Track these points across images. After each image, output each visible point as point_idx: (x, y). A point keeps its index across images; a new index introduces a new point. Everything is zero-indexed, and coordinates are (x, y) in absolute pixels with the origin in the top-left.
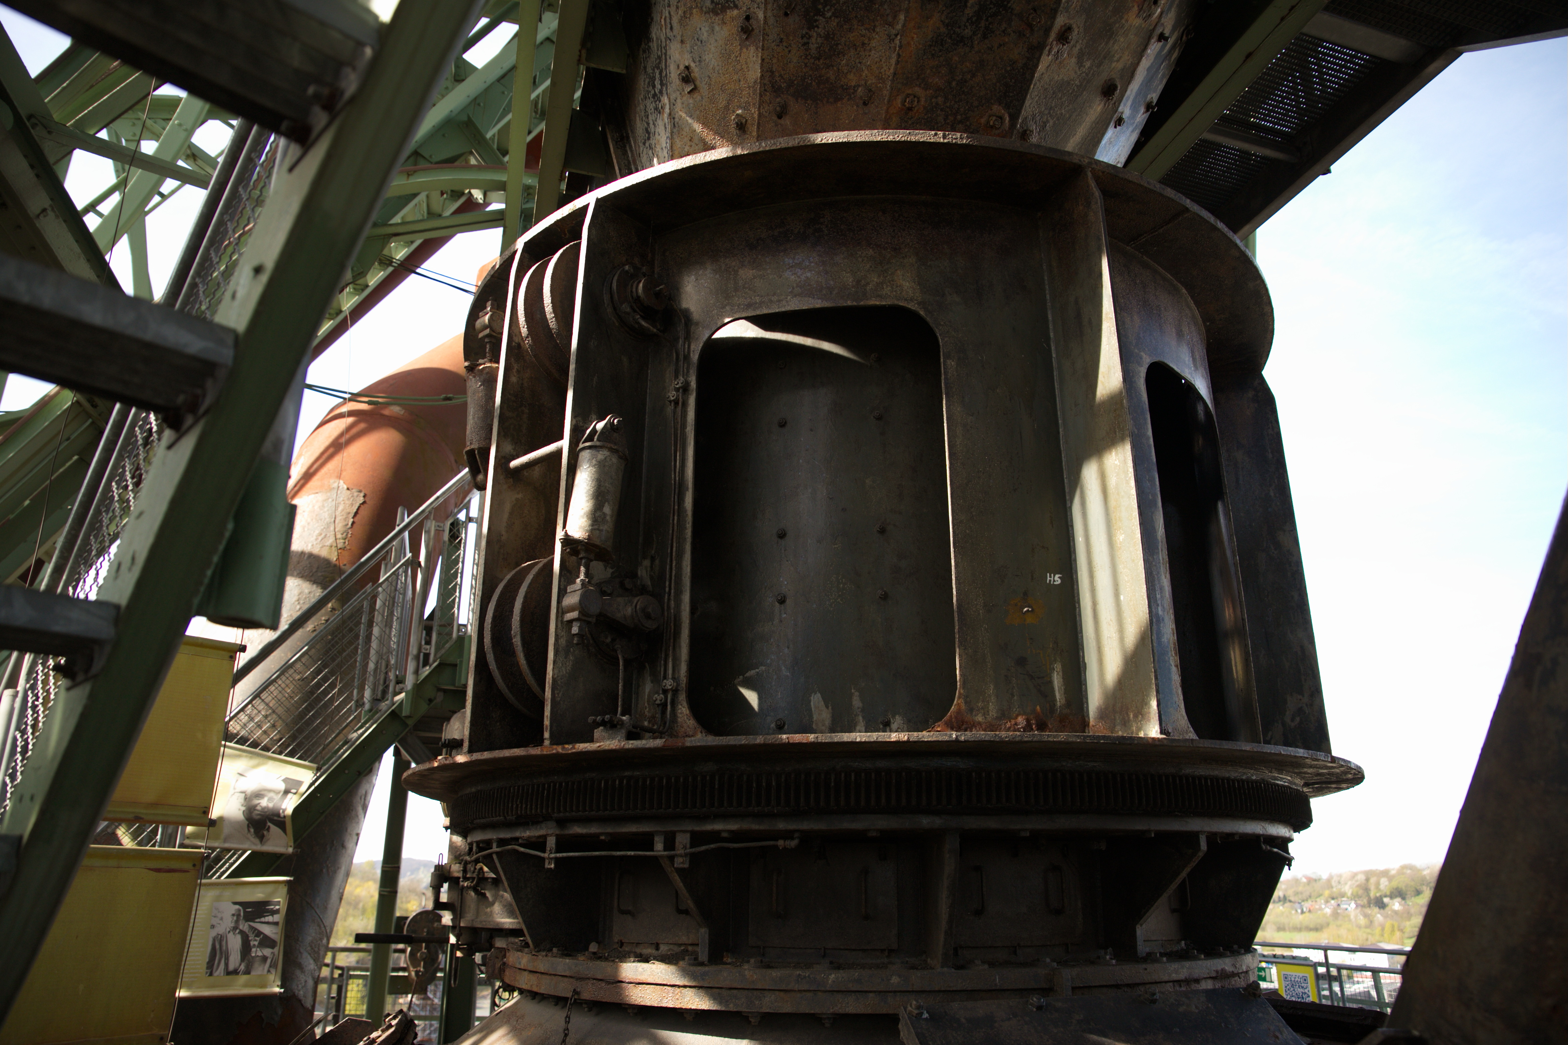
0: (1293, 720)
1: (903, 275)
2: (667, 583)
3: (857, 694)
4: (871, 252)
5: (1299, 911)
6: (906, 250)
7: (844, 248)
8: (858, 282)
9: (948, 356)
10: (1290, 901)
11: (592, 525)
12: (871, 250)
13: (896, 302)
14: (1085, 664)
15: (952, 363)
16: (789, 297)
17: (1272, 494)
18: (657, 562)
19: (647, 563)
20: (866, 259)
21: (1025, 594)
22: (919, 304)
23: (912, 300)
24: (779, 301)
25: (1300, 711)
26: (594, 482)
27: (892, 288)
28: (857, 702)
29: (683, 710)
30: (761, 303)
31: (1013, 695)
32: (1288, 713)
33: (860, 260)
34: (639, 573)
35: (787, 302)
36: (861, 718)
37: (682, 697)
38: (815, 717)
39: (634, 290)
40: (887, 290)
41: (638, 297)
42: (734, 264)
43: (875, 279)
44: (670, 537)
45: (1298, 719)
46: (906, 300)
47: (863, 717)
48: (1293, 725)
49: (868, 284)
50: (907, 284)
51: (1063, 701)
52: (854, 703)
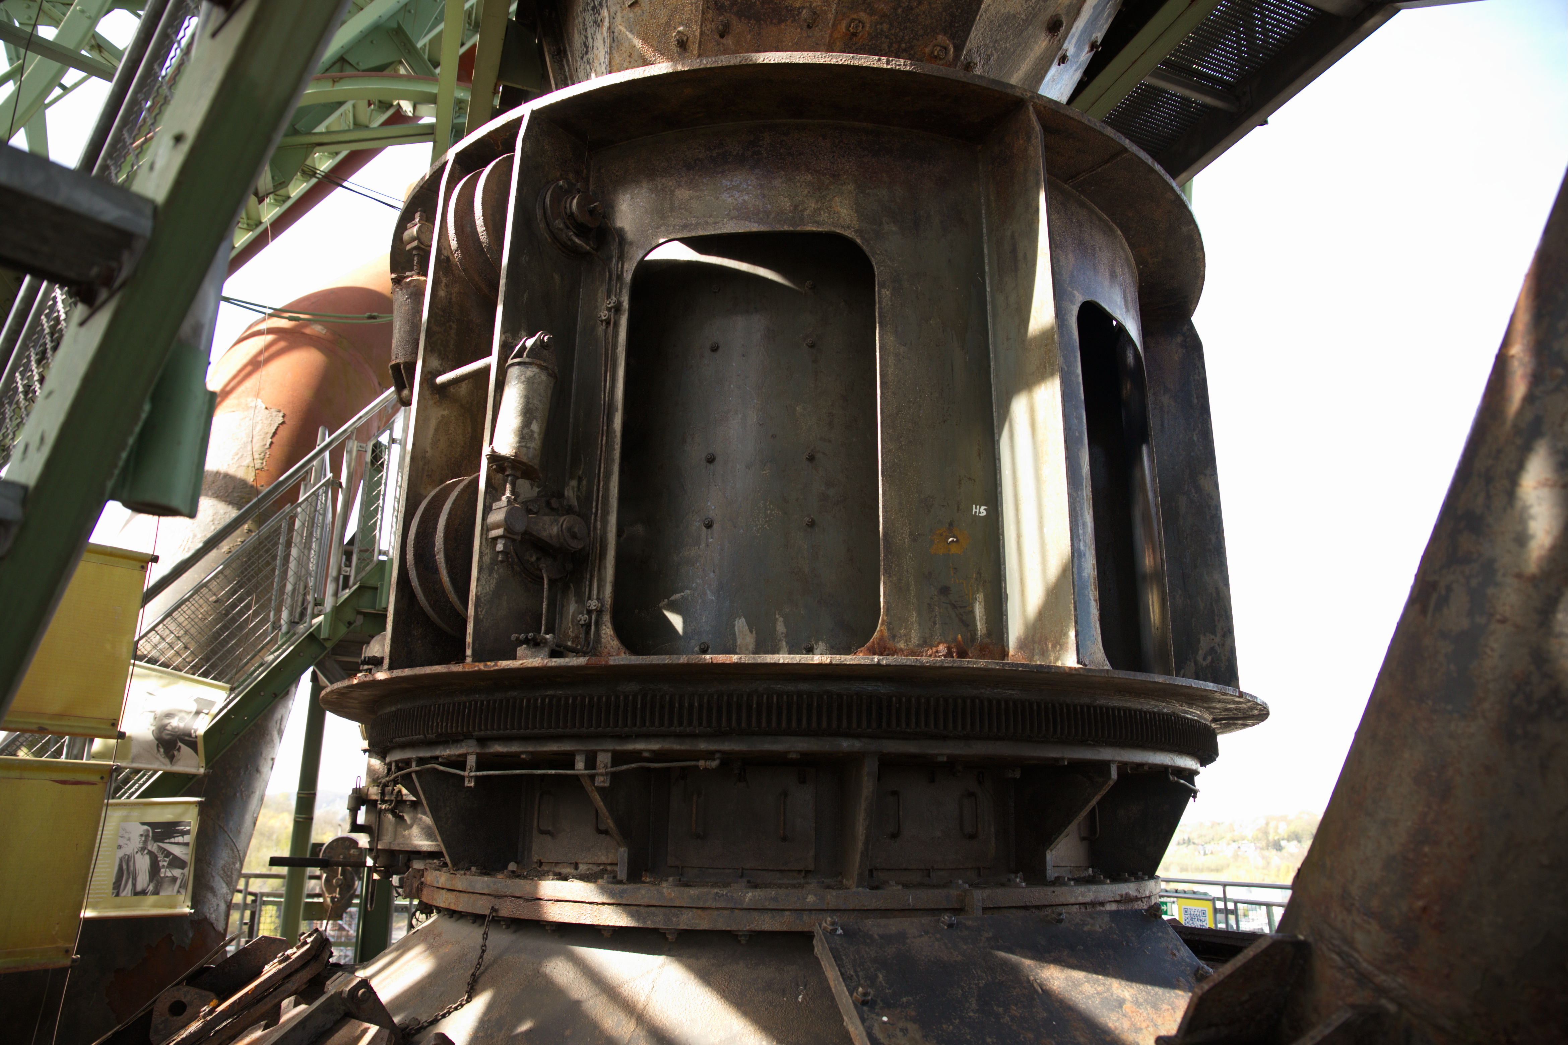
0: (1204, 659)
1: (841, 202)
2: (594, 504)
3: (781, 619)
4: (809, 177)
5: (1202, 852)
6: (845, 177)
7: (783, 173)
8: (796, 207)
9: (882, 286)
10: (1194, 843)
11: (519, 442)
12: (809, 176)
13: (833, 229)
14: (1007, 595)
15: (886, 292)
16: (725, 220)
17: (1195, 438)
18: (584, 482)
19: (574, 483)
20: (804, 184)
21: (951, 524)
22: (856, 231)
23: (849, 227)
24: (715, 223)
25: (1212, 650)
26: (522, 399)
27: (830, 214)
28: (781, 628)
29: (607, 631)
30: (697, 224)
31: (935, 624)
32: (1200, 652)
33: (798, 184)
34: (566, 493)
35: (723, 224)
36: (784, 643)
37: (607, 618)
38: (739, 642)
39: (568, 206)
40: (824, 216)
41: (572, 213)
42: (670, 183)
43: (812, 205)
44: (598, 458)
45: (1210, 658)
46: (843, 227)
47: (787, 643)
48: (1204, 663)
49: (805, 209)
50: (845, 211)
51: (984, 631)
52: (778, 628)
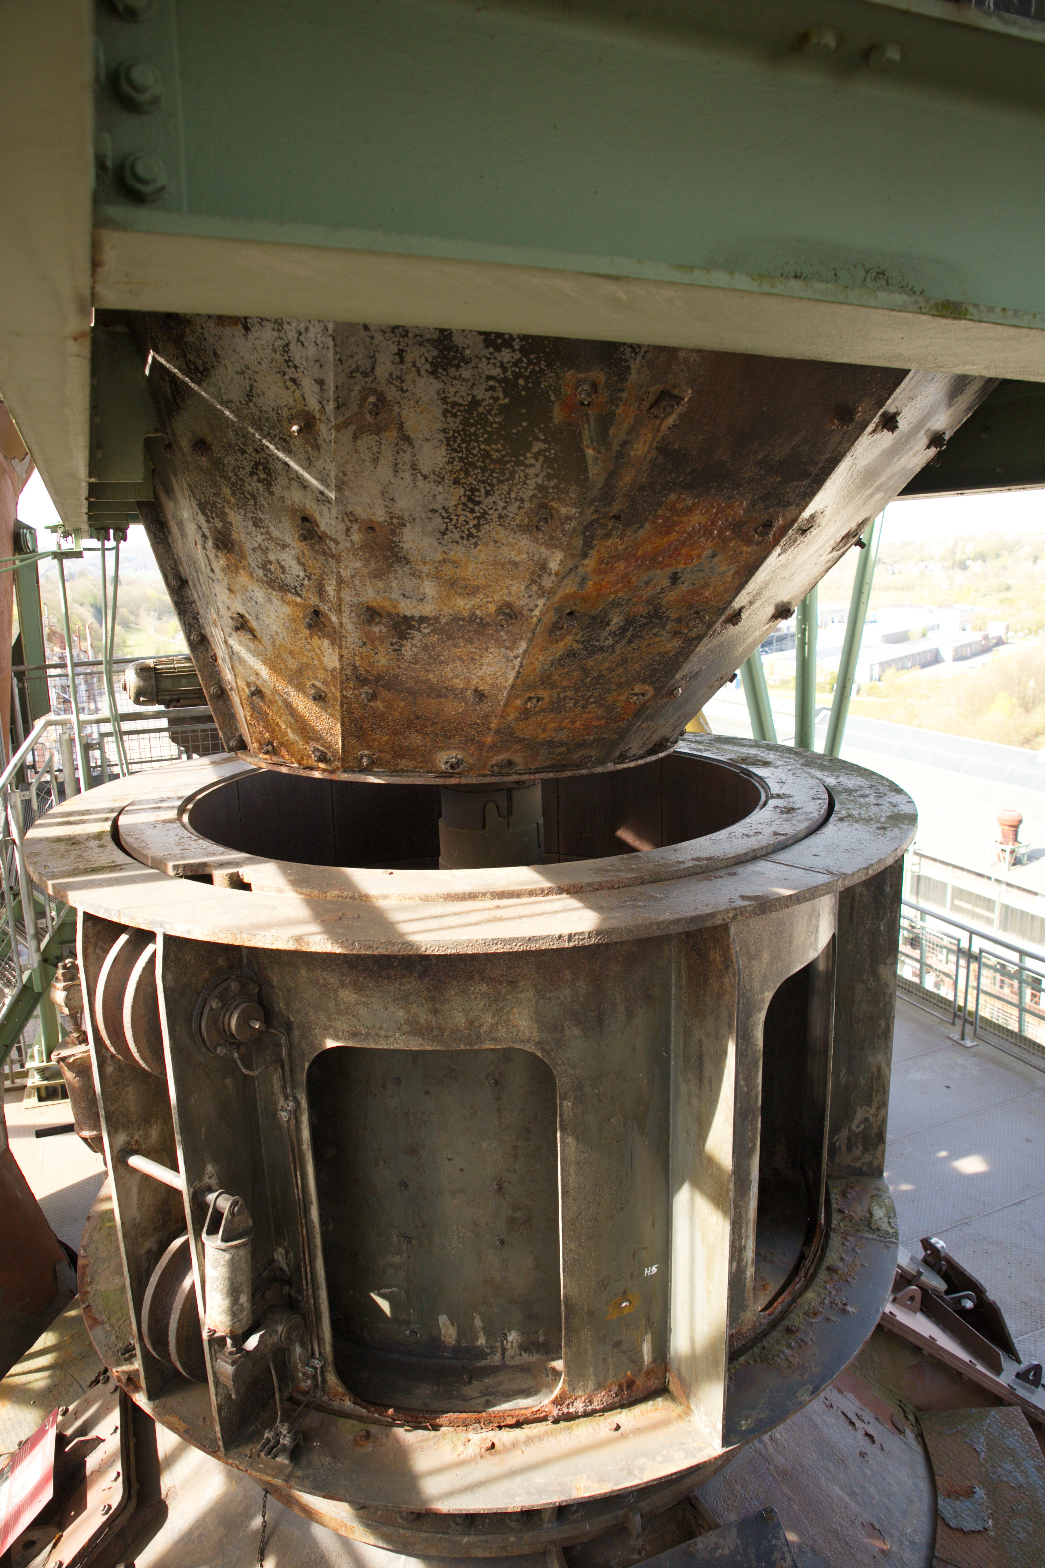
0: (858, 1127)
1: (520, 1013)
2: (304, 1282)
3: (478, 1316)
4: (484, 988)
6: (524, 982)
7: (455, 983)
8: (472, 1023)
9: (564, 1098)
12: (485, 985)
13: (512, 1045)
14: (670, 1329)
15: (567, 1104)
16: (397, 1035)
18: (291, 1254)
20: (479, 996)
21: (625, 1292)
22: (536, 1044)
23: (528, 1041)
24: (387, 1037)
25: (866, 1120)
27: (508, 1029)
28: (478, 1322)
29: (332, 1379)
30: (368, 1035)
31: (608, 1370)
33: (473, 997)
35: (395, 1039)
36: (482, 1334)
37: (330, 1368)
38: (443, 1332)
39: (226, 1028)
40: (502, 1032)
41: (232, 1035)
42: (332, 980)
43: (489, 1019)
44: (301, 1245)
45: (862, 1126)
46: (522, 1042)
47: (484, 1333)
48: (857, 1130)
49: (482, 1025)
50: (524, 1023)
52: (476, 1323)
